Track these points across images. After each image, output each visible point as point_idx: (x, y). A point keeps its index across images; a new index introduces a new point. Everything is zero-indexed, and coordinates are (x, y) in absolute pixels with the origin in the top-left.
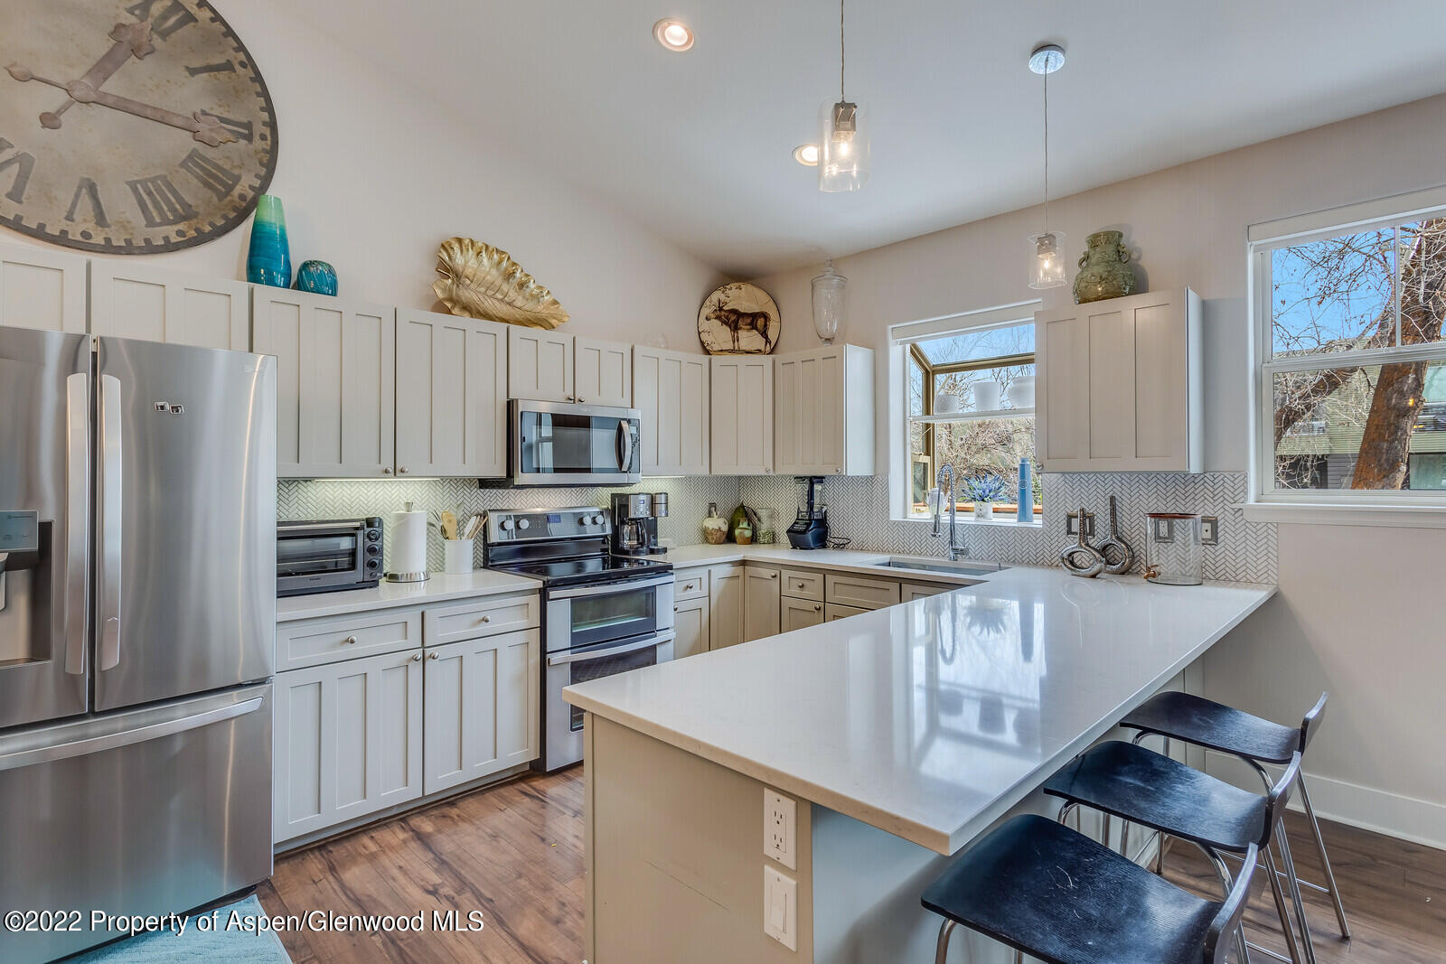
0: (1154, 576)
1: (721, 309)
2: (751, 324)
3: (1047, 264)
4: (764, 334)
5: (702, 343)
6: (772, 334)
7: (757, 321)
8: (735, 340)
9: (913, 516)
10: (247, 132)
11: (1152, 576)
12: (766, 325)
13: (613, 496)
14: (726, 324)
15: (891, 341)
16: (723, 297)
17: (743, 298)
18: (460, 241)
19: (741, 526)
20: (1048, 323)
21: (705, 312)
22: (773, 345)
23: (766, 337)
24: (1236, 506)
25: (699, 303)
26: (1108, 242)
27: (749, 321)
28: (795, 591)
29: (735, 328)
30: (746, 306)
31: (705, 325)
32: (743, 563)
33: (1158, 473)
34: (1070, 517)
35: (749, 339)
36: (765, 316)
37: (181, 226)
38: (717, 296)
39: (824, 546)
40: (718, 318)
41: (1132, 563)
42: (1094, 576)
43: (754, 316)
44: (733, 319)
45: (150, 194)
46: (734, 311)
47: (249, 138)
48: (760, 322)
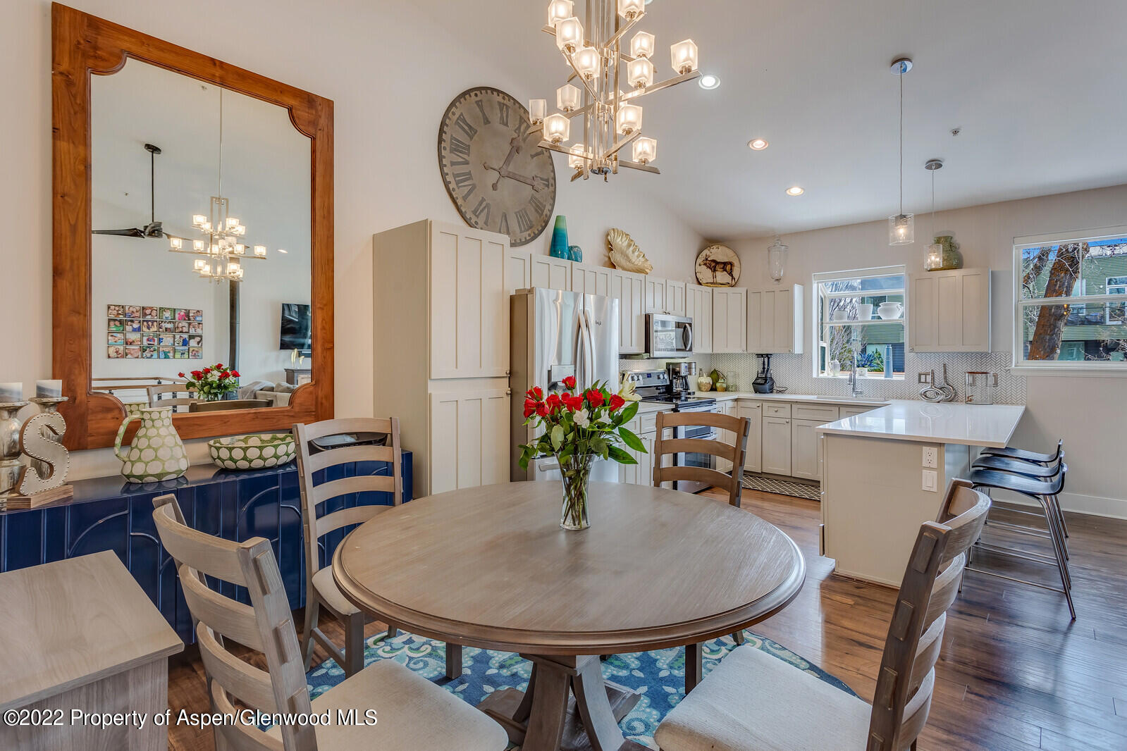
0: (971, 401)
1: (707, 259)
2: (723, 268)
3: (933, 258)
4: (731, 274)
5: (697, 279)
6: (736, 274)
7: (727, 266)
8: (714, 277)
9: (821, 375)
10: (547, 183)
11: (969, 401)
12: (731, 269)
13: (668, 364)
14: (710, 268)
15: (813, 282)
16: (708, 253)
17: (719, 253)
18: (614, 229)
19: (720, 381)
20: (916, 280)
21: (699, 261)
22: (736, 280)
23: (732, 276)
24: (1007, 368)
25: (696, 257)
26: (946, 241)
27: (722, 266)
28: (772, 413)
29: (714, 270)
30: (720, 259)
31: (698, 269)
32: (736, 400)
33: (968, 353)
34: (920, 375)
35: (722, 276)
36: (731, 264)
37: (529, 232)
38: (706, 252)
39: (772, 392)
40: (705, 264)
41: (955, 396)
42: (939, 402)
43: (725, 264)
44: (714, 265)
45: (521, 217)
46: (714, 261)
47: (548, 186)
48: (728, 267)
